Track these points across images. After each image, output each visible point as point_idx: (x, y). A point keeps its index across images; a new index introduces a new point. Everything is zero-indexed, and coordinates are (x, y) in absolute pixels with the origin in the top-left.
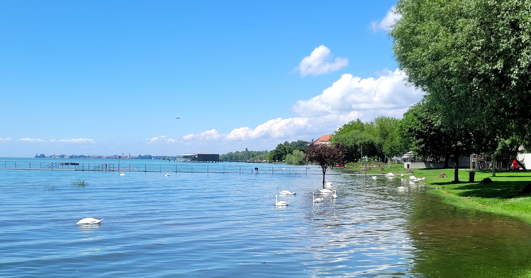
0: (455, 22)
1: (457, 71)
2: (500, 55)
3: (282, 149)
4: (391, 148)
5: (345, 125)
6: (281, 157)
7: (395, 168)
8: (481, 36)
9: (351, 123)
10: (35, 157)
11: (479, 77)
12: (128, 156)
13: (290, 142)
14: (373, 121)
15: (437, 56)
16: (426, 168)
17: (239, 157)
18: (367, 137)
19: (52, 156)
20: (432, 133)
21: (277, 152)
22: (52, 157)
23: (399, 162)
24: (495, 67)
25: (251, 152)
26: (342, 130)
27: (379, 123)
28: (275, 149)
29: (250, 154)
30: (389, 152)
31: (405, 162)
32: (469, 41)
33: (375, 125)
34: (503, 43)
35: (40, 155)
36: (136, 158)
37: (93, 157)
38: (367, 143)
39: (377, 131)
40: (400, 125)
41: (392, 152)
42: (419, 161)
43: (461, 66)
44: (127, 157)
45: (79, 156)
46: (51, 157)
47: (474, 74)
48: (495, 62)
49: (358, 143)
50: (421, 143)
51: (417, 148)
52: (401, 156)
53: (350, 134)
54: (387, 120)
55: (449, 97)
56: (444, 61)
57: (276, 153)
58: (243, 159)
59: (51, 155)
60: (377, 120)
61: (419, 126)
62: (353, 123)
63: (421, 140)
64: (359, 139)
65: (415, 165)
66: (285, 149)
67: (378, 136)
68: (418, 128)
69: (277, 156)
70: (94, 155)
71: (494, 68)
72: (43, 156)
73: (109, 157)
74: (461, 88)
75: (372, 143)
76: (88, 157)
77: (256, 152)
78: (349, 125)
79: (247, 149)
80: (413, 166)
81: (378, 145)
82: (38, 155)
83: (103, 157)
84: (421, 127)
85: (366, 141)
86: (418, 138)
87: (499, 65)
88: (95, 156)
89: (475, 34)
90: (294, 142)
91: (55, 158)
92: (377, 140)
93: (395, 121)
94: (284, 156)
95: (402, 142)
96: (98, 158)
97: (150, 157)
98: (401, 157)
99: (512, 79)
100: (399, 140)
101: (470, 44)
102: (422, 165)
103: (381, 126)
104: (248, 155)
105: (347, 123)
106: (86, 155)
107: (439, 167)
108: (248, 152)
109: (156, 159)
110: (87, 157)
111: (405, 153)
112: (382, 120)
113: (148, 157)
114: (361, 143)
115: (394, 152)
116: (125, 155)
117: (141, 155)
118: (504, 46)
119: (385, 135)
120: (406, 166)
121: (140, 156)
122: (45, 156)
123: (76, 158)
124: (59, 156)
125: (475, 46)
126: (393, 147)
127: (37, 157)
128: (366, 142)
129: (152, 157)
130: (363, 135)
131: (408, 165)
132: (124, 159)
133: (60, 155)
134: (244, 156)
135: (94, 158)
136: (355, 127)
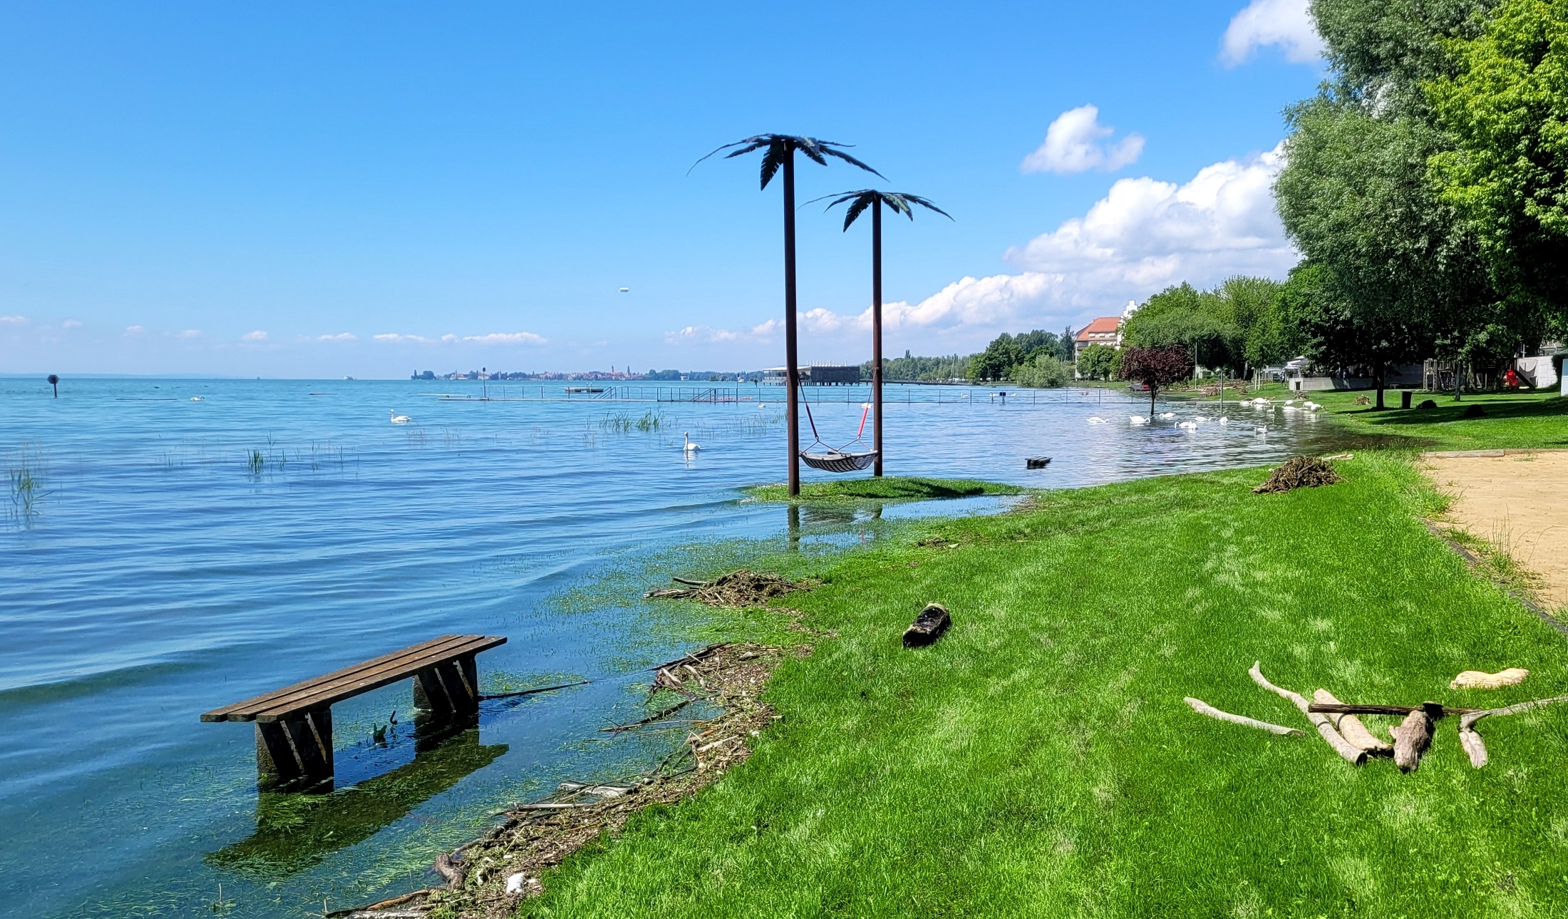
0: (1364, 182)
1: (1367, 251)
2: (1424, 229)
3: (1000, 351)
4: (1262, 349)
5: (1155, 297)
6: (999, 371)
7: (1270, 390)
8: (1401, 205)
9: (1168, 293)
10: (412, 377)
11: (1397, 258)
12: (625, 372)
13: (1014, 335)
14: (1220, 286)
15: (1340, 226)
16: (1334, 388)
17: (891, 372)
18: (1206, 324)
19: (450, 375)
20: (1338, 328)
21: (991, 359)
22: (451, 379)
23: (1276, 379)
24: (1417, 246)
25: (920, 359)
26: (1148, 309)
27: (1232, 291)
28: (984, 352)
29: (916, 364)
30: (1257, 358)
31: (1291, 376)
32: (1383, 209)
33: (1224, 295)
34: (1428, 214)
35: (422, 374)
36: (644, 378)
37: (544, 376)
38: (1205, 338)
39: (1229, 310)
40: (1280, 296)
41: (1264, 356)
42: (1321, 375)
43: (1373, 243)
44: (622, 375)
45: (511, 375)
46: (448, 377)
47: (1390, 253)
48: (1416, 238)
49: (1187, 339)
50: (1320, 344)
51: (1314, 352)
52: (1282, 364)
53: (1168, 318)
54: (1251, 284)
55: (1357, 282)
56: (1350, 236)
57: (987, 362)
58: (901, 377)
59: (448, 374)
60: (1229, 286)
61: (1317, 315)
62: (1173, 292)
63: (1321, 339)
64: (1188, 328)
65: (1311, 383)
66: (1007, 352)
67: (1232, 321)
68: (1316, 319)
69: (991, 367)
70: (546, 373)
71: (1415, 247)
72: (429, 376)
73: (582, 377)
74: (1373, 272)
75: (1218, 336)
76: (533, 376)
77: (930, 359)
78: (1163, 296)
79: (908, 353)
80: (1308, 385)
81: (1230, 341)
82: (418, 374)
83: (567, 376)
84: (1321, 317)
85: (1204, 332)
86: (1314, 336)
87: (1423, 243)
88: (548, 375)
89: (1391, 200)
90: (1022, 334)
91: (457, 379)
92: (1229, 330)
93: (1271, 288)
94: (1007, 368)
95: (1284, 335)
96: (555, 378)
97: (675, 376)
98: (1281, 367)
99: (1440, 262)
100: (1278, 329)
101: (1384, 214)
102: (1327, 384)
103: (1237, 296)
104: (911, 366)
105: (1159, 292)
106: (527, 373)
107: (1361, 387)
108: (913, 359)
109: (690, 379)
110: (529, 377)
111: (1292, 359)
112: (1239, 285)
113: (671, 374)
114: (1194, 338)
115: (1268, 358)
116: (617, 371)
117: (654, 371)
118: (1429, 218)
119: (1247, 319)
120: (1292, 386)
121: (652, 372)
122: (435, 375)
123: (505, 379)
124: (465, 376)
125: (1391, 216)
126: (1266, 346)
127: (415, 377)
128: (1204, 336)
129: (681, 374)
130: (1198, 318)
131: (1298, 384)
132: (616, 379)
133: (468, 373)
134: (902, 370)
135: (547, 378)
136: (1177, 300)
